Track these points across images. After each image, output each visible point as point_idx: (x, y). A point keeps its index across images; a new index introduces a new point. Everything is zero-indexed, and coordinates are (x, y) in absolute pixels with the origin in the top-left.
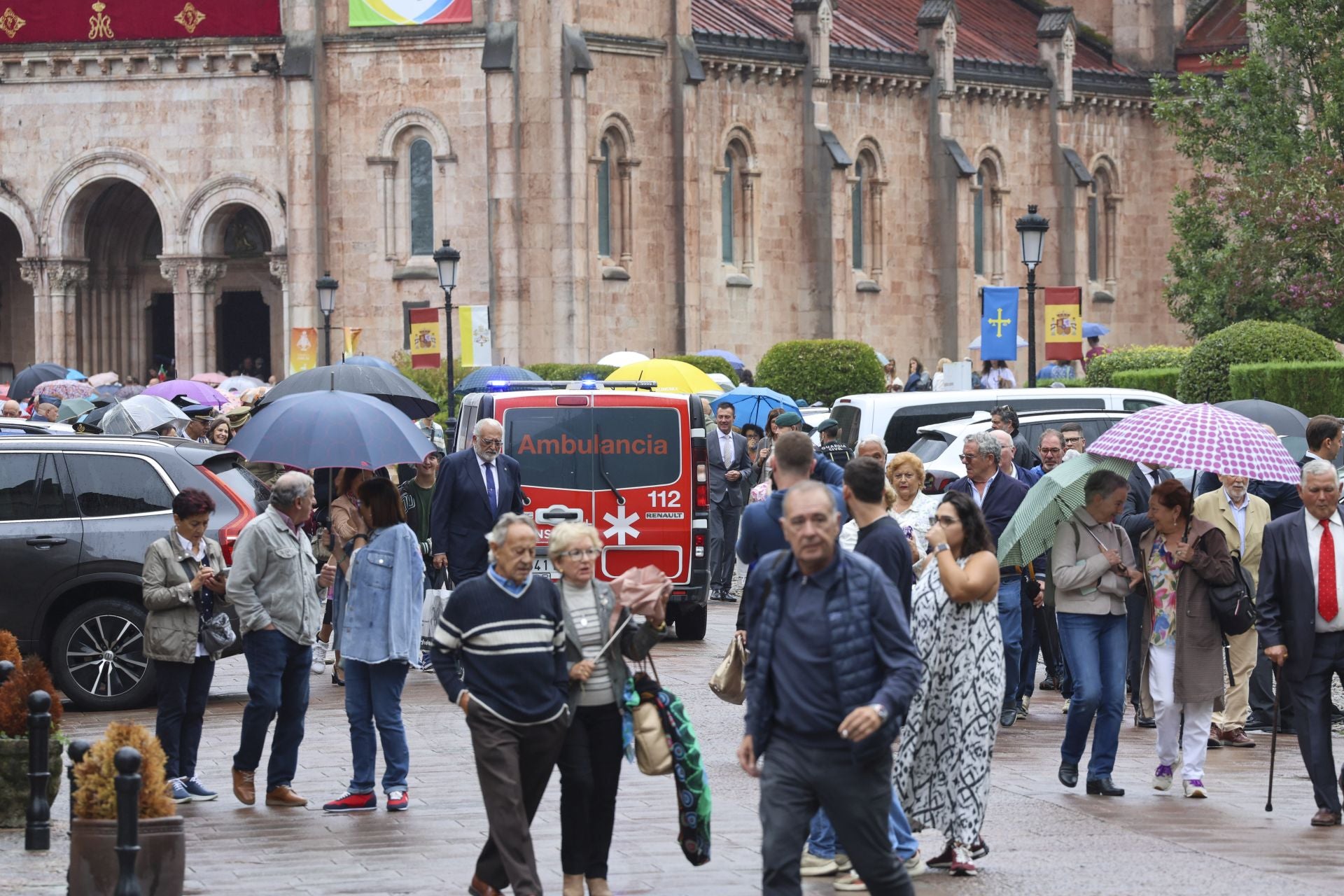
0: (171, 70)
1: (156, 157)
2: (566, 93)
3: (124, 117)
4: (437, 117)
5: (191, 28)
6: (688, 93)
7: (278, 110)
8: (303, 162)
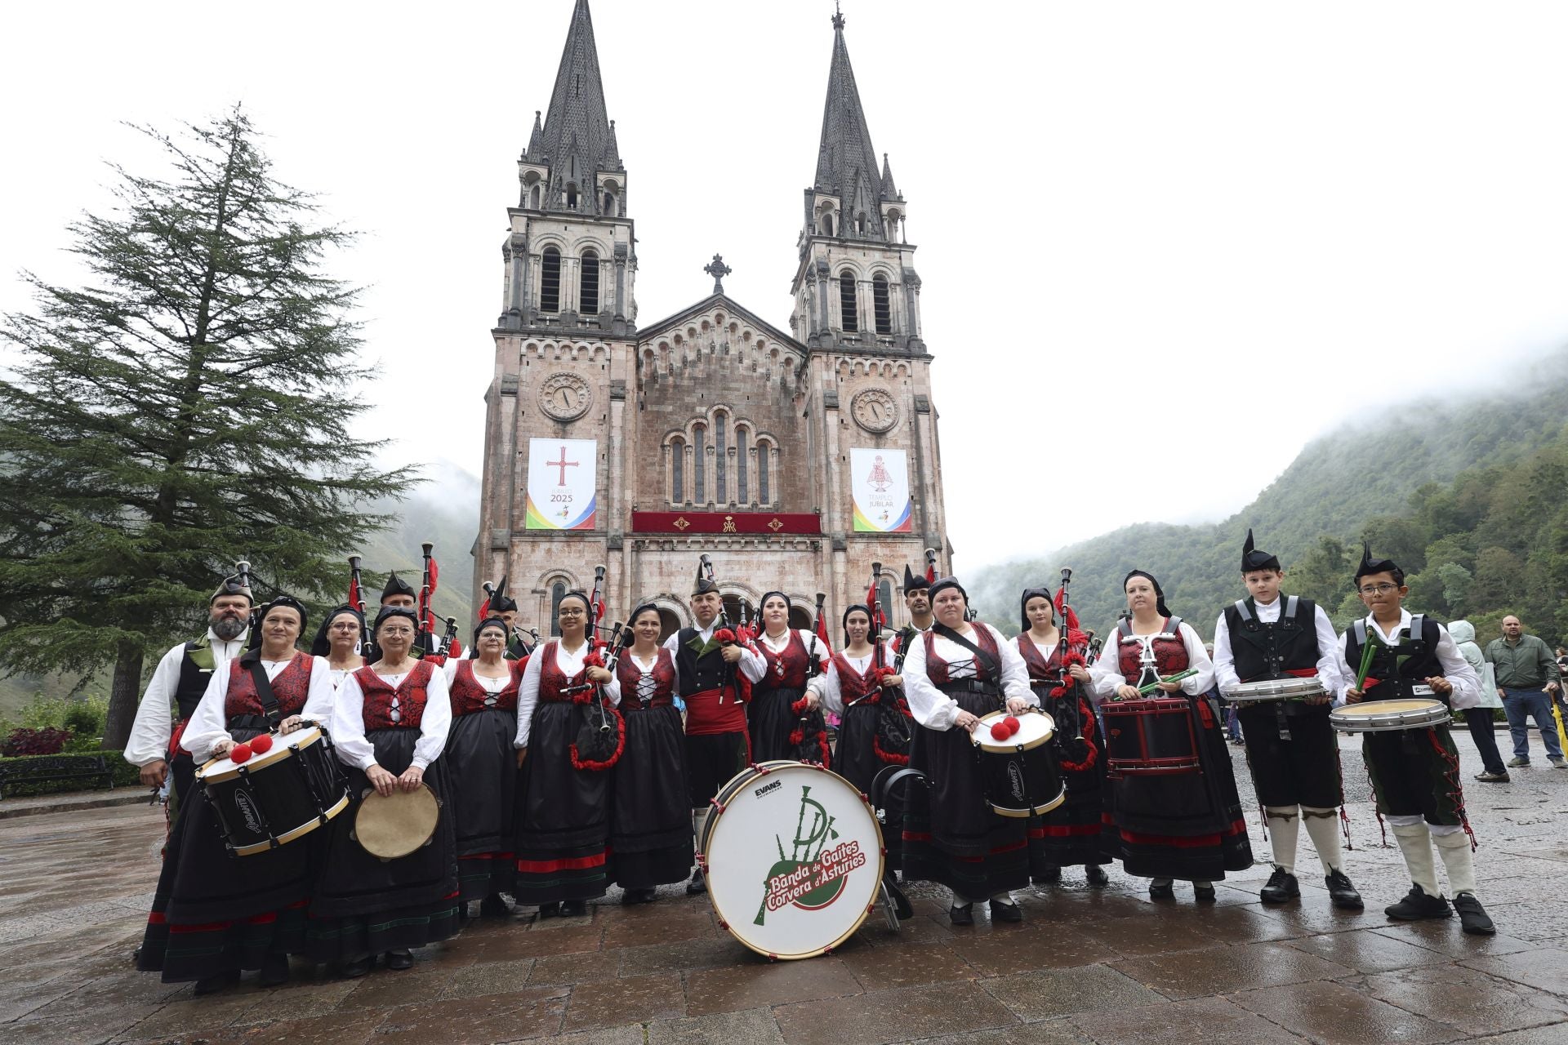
0: (763, 547)
3: (737, 567)
5: (776, 529)
7: (816, 566)
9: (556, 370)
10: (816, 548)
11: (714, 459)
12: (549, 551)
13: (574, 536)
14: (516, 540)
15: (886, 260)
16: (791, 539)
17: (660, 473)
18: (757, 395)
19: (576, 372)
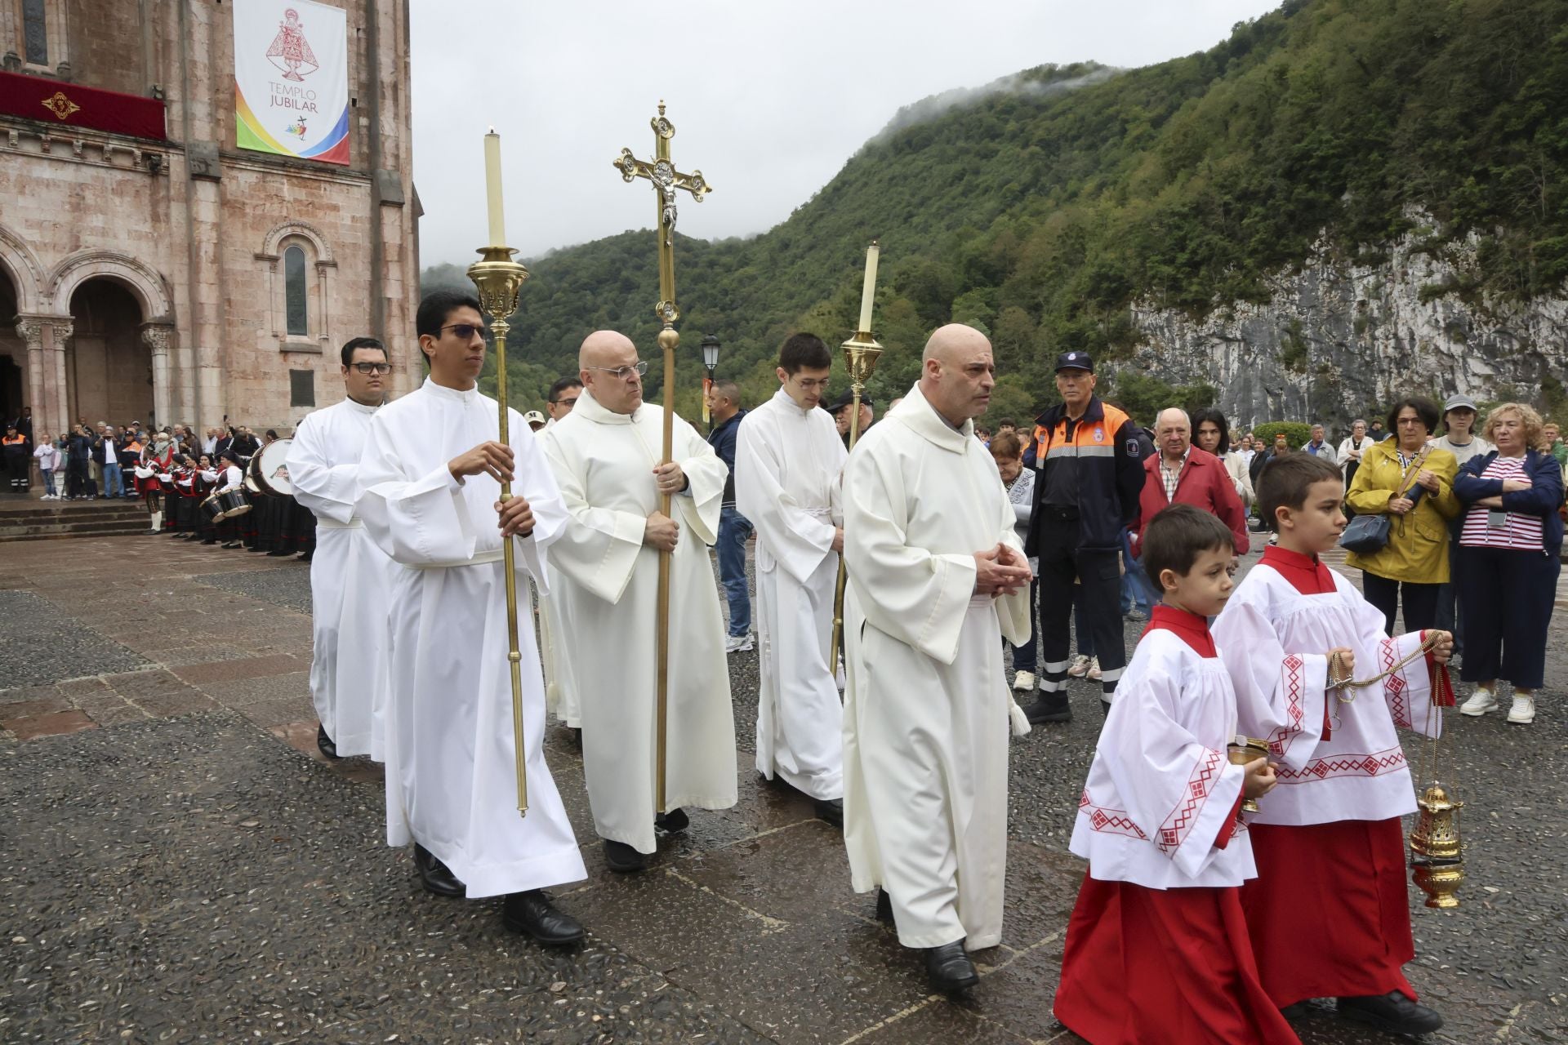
1: (11, 224)
4: (317, 232)
5: (62, 115)
7: (154, 204)
8: (209, 249)
10: (155, 170)
16: (98, 142)
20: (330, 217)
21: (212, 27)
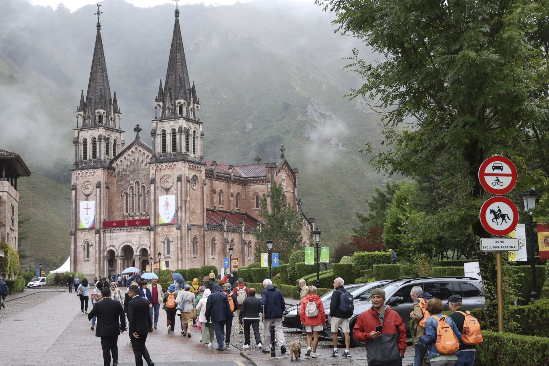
0: (135, 230)
1: (133, 242)
2: (188, 232)
3: (129, 236)
4: (170, 236)
5: (138, 225)
6: (206, 232)
7: (149, 235)
8: (152, 242)
9: (85, 180)
10: (148, 230)
11: (137, 198)
12: (85, 234)
13: (90, 229)
14: (77, 231)
15: (175, 124)
16: (142, 227)
17: (121, 204)
18: (147, 174)
19: (89, 180)
20: (172, 233)
21: (155, 205)
